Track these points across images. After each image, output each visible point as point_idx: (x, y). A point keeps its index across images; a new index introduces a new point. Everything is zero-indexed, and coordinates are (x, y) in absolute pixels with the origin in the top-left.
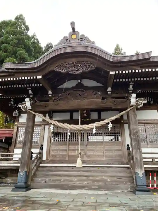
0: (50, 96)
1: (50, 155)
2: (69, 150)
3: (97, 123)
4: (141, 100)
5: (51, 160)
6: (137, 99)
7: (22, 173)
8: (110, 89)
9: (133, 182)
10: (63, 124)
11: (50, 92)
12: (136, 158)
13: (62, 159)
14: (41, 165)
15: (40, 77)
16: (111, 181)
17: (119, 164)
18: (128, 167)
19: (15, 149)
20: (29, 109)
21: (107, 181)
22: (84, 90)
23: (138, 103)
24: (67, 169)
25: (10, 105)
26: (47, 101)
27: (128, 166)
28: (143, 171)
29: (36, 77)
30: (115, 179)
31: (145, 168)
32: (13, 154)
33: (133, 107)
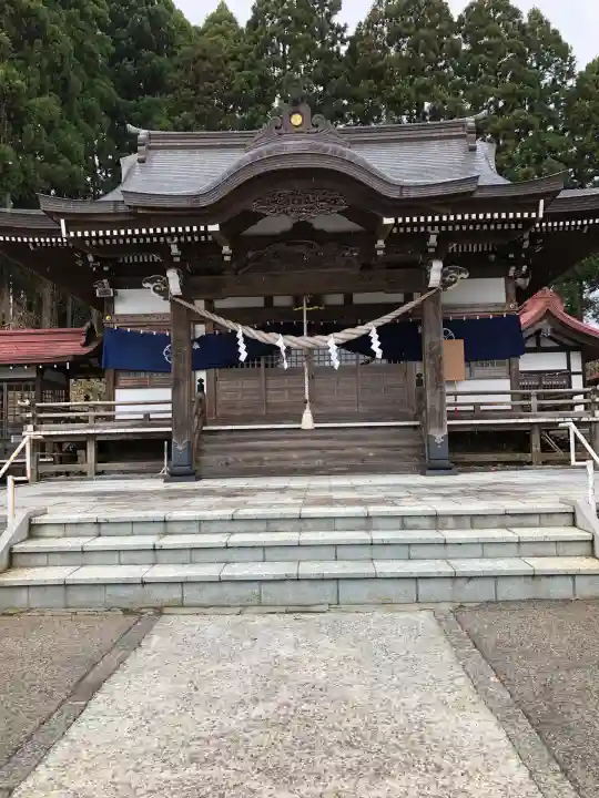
0: (227, 258)
1: (219, 403)
2: (267, 389)
3: (347, 330)
4: (455, 270)
5: (223, 416)
6: (447, 269)
7: (179, 447)
8: (381, 243)
9: (424, 456)
10: (265, 335)
11: (226, 249)
12: (433, 407)
13: (249, 411)
14: (204, 428)
15: (214, 228)
16: (376, 456)
17: (394, 420)
18: (415, 427)
19: (117, 391)
20: (176, 296)
21: (369, 457)
22: (315, 244)
23: (447, 279)
24: (272, 434)
25: (80, 263)
26: (219, 273)
27: (417, 423)
28: (446, 433)
29: (206, 228)
30: (384, 451)
31: (449, 426)
32: (114, 405)
33: (434, 291)
